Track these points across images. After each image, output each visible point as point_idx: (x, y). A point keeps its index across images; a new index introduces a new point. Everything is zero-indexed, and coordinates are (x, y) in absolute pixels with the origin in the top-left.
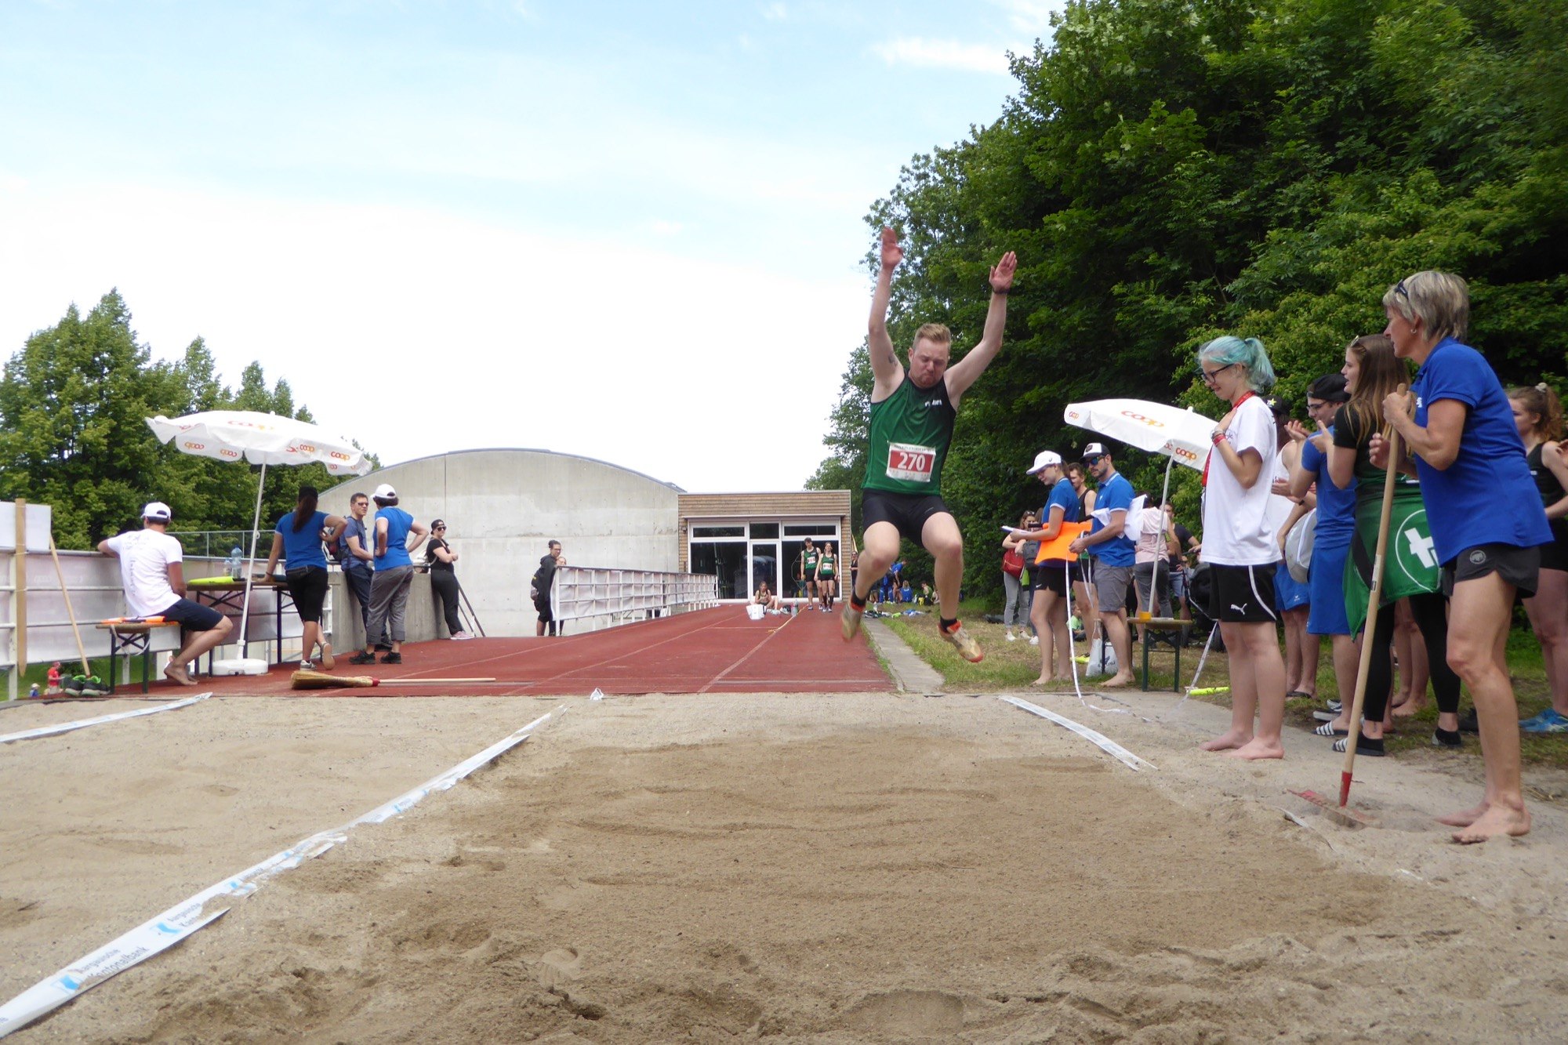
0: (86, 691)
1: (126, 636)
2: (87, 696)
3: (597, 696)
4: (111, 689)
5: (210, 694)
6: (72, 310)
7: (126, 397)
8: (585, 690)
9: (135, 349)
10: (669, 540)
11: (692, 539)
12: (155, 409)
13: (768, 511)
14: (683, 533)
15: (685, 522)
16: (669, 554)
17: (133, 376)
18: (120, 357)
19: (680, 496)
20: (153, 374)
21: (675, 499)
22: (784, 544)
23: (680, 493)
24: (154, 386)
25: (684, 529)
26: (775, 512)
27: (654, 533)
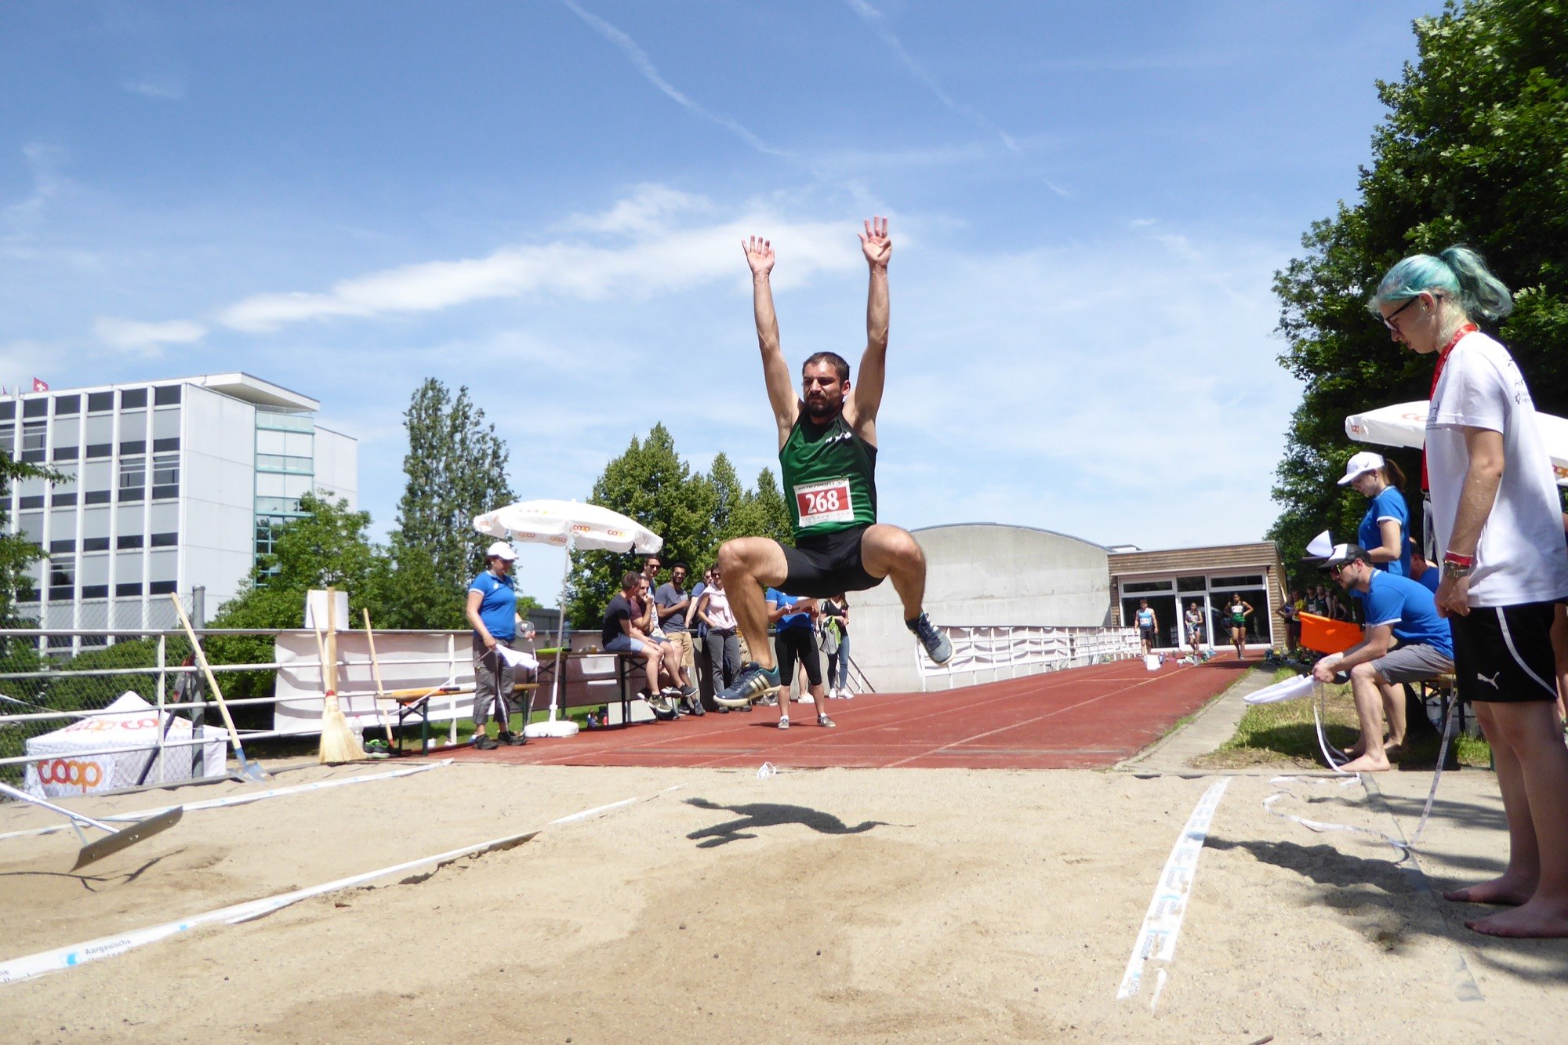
9: (678, 467)
10: (1106, 598)
11: (1123, 595)
12: (694, 511)
13: (1193, 565)
14: (1114, 590)
15: (1115, 580)
16: (1107, 610)
17: (678, 488)
18: (667, 474)
19: (1109, 556)
20: (692, 485)
21: (1107, 559)
22: (1212, 595)
23: (1110, 553)
24: (693, 494)
25: (1115, 585)
26: (1200, 565)
27: (1092, 591)
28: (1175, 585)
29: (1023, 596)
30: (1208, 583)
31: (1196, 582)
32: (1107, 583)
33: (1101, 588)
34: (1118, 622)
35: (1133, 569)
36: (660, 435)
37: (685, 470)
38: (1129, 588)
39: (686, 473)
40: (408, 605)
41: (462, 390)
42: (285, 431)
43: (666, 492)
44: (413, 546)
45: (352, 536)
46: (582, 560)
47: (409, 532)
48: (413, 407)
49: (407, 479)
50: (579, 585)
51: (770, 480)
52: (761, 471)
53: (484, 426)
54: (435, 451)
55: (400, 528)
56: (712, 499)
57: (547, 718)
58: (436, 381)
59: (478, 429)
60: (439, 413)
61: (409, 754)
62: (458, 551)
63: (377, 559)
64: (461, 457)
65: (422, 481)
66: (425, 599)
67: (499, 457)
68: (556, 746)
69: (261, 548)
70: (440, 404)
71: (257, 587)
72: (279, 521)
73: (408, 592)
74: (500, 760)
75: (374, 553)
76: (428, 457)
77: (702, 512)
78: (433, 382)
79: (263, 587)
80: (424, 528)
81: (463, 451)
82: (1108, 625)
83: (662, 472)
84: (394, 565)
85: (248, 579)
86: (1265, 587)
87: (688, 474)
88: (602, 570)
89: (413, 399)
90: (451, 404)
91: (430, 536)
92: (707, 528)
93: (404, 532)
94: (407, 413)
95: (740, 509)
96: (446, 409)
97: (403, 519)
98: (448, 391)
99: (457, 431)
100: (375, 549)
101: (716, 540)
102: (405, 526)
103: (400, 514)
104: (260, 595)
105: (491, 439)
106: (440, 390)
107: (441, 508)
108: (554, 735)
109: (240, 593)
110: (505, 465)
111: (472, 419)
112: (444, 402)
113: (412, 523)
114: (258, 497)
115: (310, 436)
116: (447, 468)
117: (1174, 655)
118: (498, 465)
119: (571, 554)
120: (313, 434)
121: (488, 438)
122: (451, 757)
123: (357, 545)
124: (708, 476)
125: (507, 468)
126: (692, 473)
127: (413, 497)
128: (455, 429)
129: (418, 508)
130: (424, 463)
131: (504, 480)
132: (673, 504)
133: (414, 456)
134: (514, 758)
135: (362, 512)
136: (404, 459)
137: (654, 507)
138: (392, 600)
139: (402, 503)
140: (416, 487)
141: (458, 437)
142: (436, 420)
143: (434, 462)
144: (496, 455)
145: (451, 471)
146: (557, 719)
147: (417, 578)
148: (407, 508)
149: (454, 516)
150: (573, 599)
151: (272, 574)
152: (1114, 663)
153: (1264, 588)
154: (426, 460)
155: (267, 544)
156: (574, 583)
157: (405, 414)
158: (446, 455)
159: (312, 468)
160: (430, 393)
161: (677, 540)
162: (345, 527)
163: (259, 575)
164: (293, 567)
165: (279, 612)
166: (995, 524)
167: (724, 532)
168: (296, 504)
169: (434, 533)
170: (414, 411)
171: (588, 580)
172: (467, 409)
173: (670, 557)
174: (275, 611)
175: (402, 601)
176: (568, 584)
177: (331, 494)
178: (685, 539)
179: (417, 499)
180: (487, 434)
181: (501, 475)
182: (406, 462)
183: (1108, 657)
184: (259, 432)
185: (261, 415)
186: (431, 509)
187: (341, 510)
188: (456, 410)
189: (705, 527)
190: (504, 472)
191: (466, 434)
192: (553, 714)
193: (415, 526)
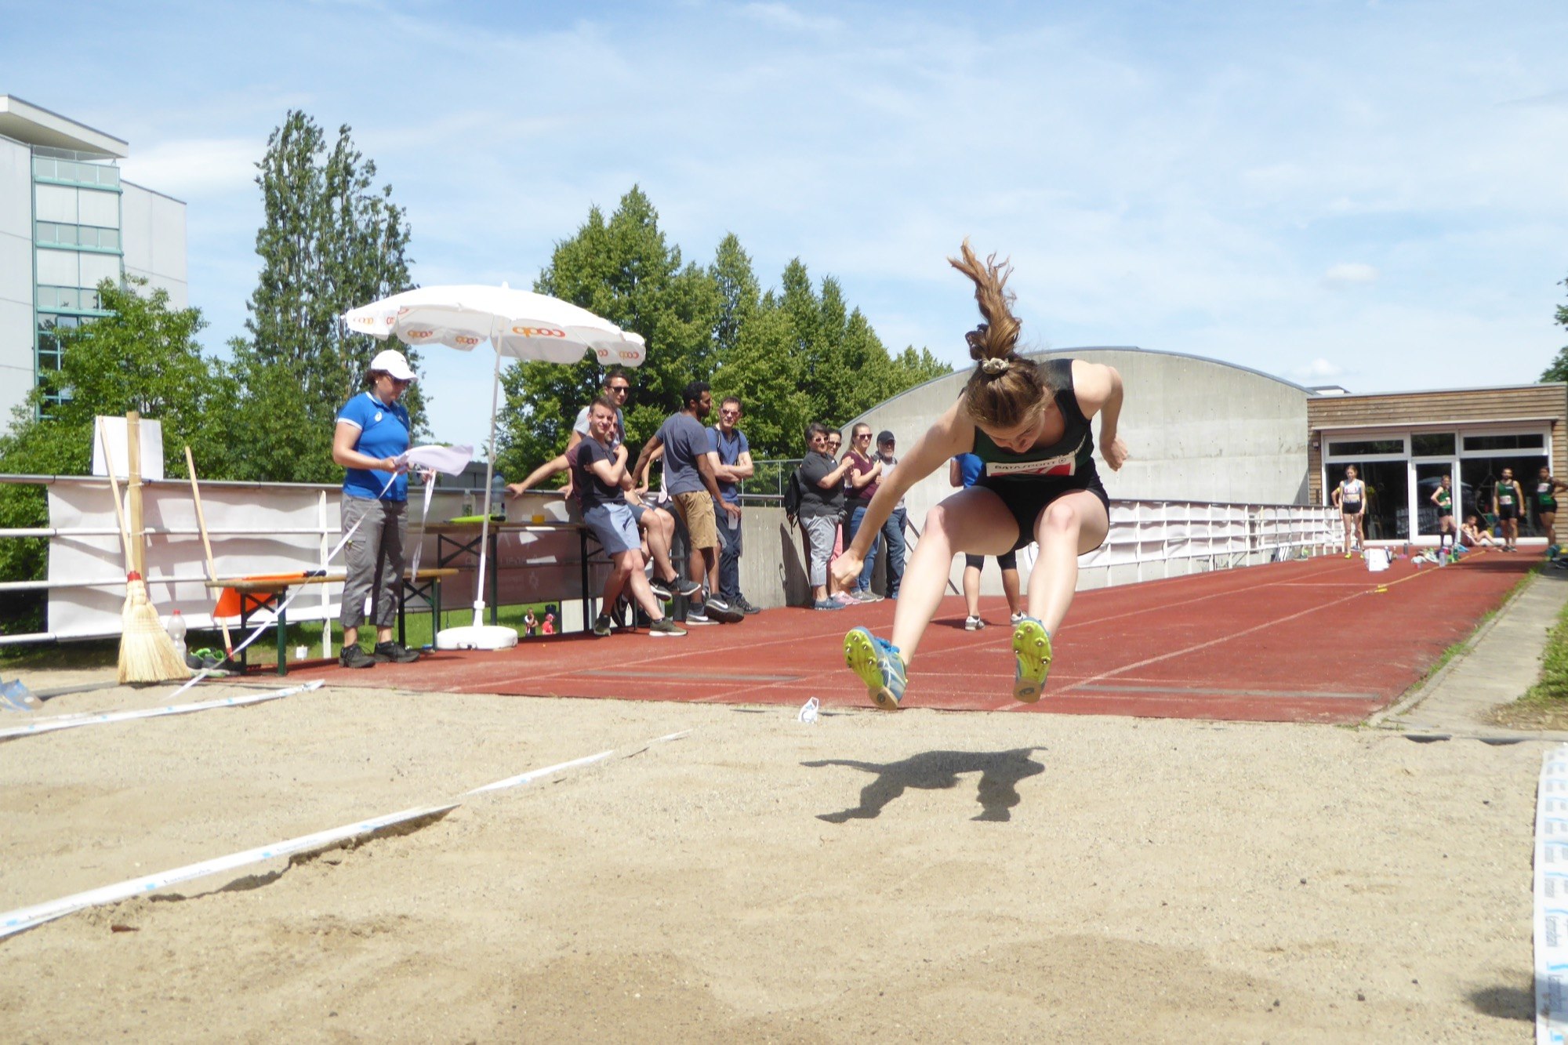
0: (206, 671)
2: (207, 678)
4: (243, 669)
5: (320, 682)
9: (664, 254)
10: (1302, 460)
11: (1328, 459)
12: (686, 321)
13: (1438, 417)
14: (1314, 450)
15: (1317, 436)
16: (1301, 480)
17: (663, 285)
18: (648, 264)
19: (1309, 400)
20: (684, 282)
21: (1305, 404)
22: (1464, 462)
23: (1311, 397)
24: (685, 294)
25: (1316, 444)
26: (1449, 417)
27: (1280, 452)
28: (1408, 447)
29: (1174, 457)
30: (1459, 444)
31: (1442, 443)
32: (1305, 440)
33: (1294, 448)
34: (1318, 499)
35: (1345, 421)
36: (636, 208)
37: (674, 258)
38: (1337, 449)
39: (675, 262)
40: (267, 452)
41: (343, 131)
42: (78, 187)
43: (644, 293)
44: (270, 364)
45: (178, 347)
46: (521, 391)
47: (268, 342)
48: (270, 155)
49: (261, 264)
50: (516, 427)
51: (801, 278)
52: (788, 263)
53: (375, 190)
54: (303, 225)
55: (251, 338)
56: (717, 301)
57: (470, 621)
58: (304, 116)
59: (365, 192)
60: (308, 165)
61: (255, 671)
62: (338, 374)
63: (215, 381)
64: (341, 233)
65: (284, 267)
66: (291, 442)
67: (397, 234)
68: (481, 665)
69: (46, 362)
70: (309, 151)
71: (41, 420)
72: (72, 323)
73: (266, 432)
74: (397, 684)
75: (213, 372)
76: (292, 232)
77: (699, 322)
78: (299, 117)
79: (49, 420)
80: (288, 338)
81: (344, 224)
82: (1303, 502)
83: (640, 260)
84: (243, 392)
85: (25, 407)
86: (1547, 451)
87: (679, 265)
88: (548, 405)
89: (271, 141)
90: (326, 152)
91: (297, 350)
92: (707, 347)
93: (257, 343)
94: (261, 164)
95: (755, 319)
96: (320, 160)
97: (256, 323)
98: (321, 131)
99: (335, 195)
100: (213, 365)
101: (720, 364)
102: (260, 334)
103: (253, 316)
104: (44, 432)
105: (386, 207)
106: (309, 131)
107: (313, 309)
108: (480, 646)
109: (14, 426)
110: (406, 246)
111: (357, 175)
112: (316, 148)
113: (269, 330)
114: (39, 286)
115: (116, 196)
116: (321, 249)
117: (1405, 550)
118: (396, 246)
119: (505, 382)
120: (119, 193)
121: (381, 206)
122: (320, 677)
123: (187, 359)
124: (711, 268)
125: (409, 251)
126: (685, 264)
127: (271, 292)
128: (333, 191)
129: (278, 309)
130: (286, 240)
131: (405, 270)
132: (656, 309)
133: (272, 229)
134: (418, 680)
135: (190, 310)
136: (257, 234)
137: (627, 313)
138: (243, 442)
139: (255, 300)
140: (276, 277)
141: (337, 203)
142: (304, 177)
143: (302, 241)
144: (392, 231)
145: (327, 254)
146: (486, 622)
147: (278, 412)
148: (263, 307)
149: (332, 321)
150: (508, 448)
151: (63, 401)
152: (1313, 560)
153: (1545, 452)
154: (289, 237)
155: (56, 356)
156: (512, 425)
157: (258, 165)
158: (320, 229)
159: (120, 246)
160: (295, 135)
161: (662, 363)
162: (167, 330)
163: (43, 402)
164: (92, 391)
165: (73, 457)
166: (1137, 349)
167: (732, 353)
168: (96, 298)
169: (303, 345)
170: (271, 161)
171: (528, 419)
172: (350, 160)
173: (651, 387)
174: (67, 455)
175: (259, 445)
176: (500, 425)
177: (143, 282)
178: (673, 361)
179: (277, 295)
180: (380, 200)
181: (400, 262)
182: (259, 239)
183: (1304, 551)
184: (38, 188)
185: (41, 162)
186: (298, 310)
187: (159, 308)
188: (334, 161)
189: (703, 346)
190: (405, 257)
191: (348, 200)
192: (479, 616)
193: (275, 335)
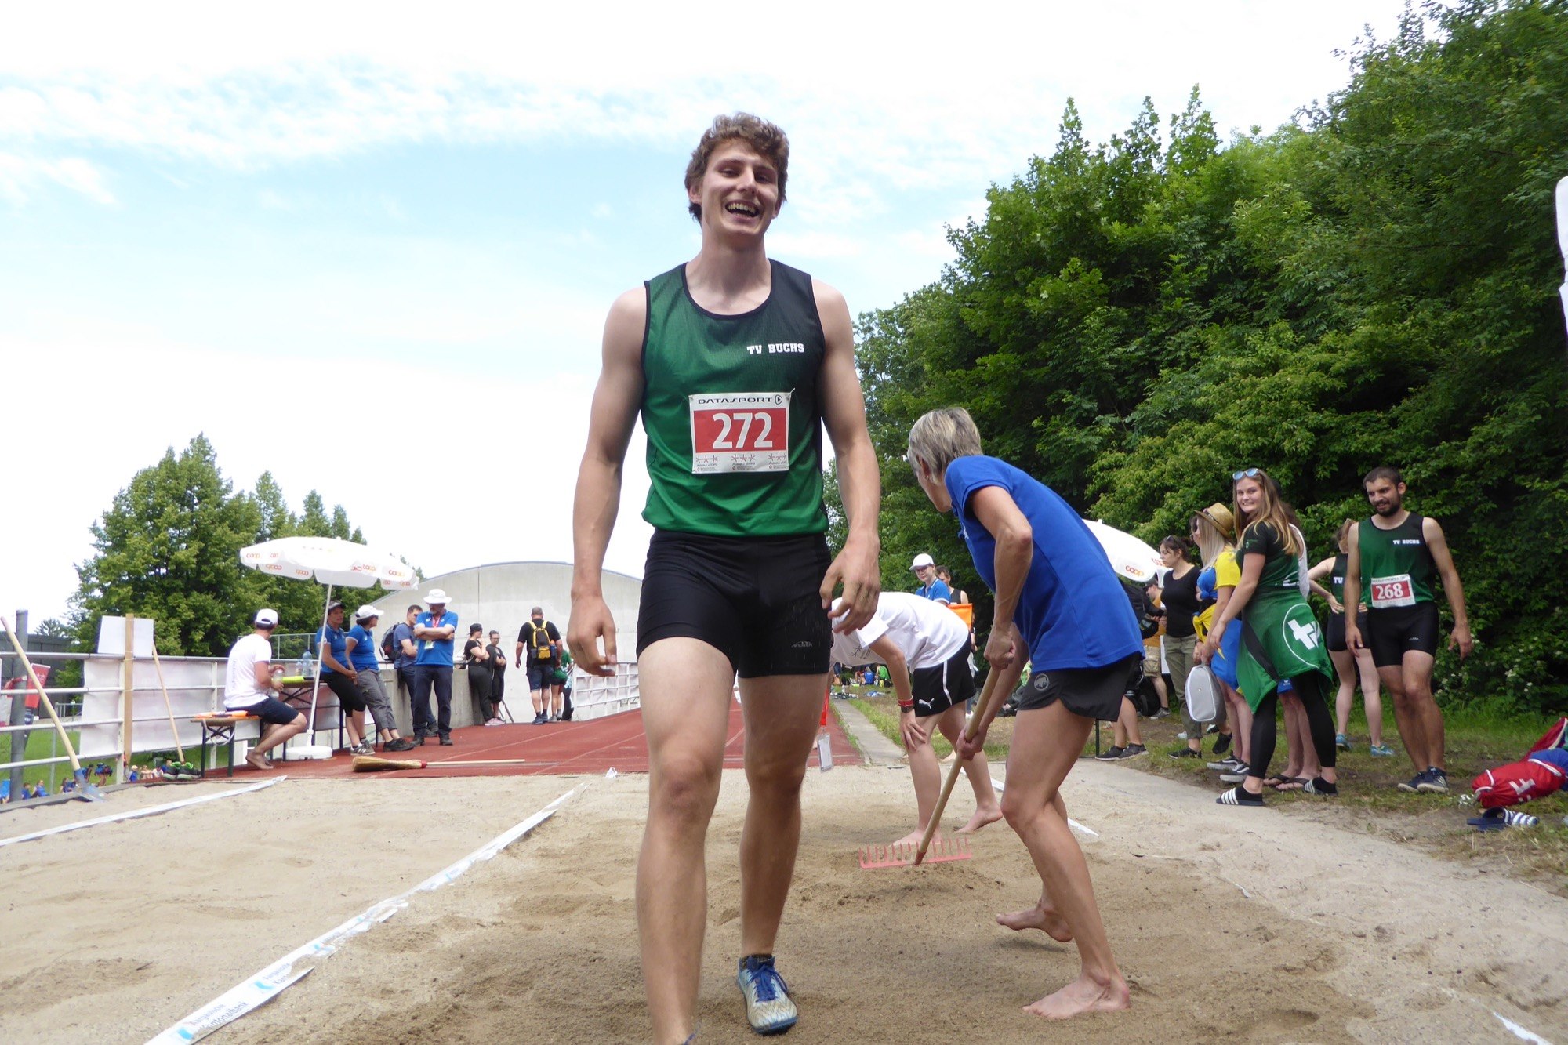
0: (181, 776)
1: (215, 728)
2: (182, 780)
3: (611, 774)
4: (203, 775)
5: (285, 777)
6: (170, 451)
7: (213, 523)
8: (601, 769)
9: (220, 482)
17: (218, 505)
18: (206, 489)
20: (235, 503)
24: (235, 512)
36: (201, 446)
37: (227, 486)
39: (228, 490)
52: (308, 493)
83: (200, 485)
87: (231, 491)
124: (251, 493)
126: (235, 491)
